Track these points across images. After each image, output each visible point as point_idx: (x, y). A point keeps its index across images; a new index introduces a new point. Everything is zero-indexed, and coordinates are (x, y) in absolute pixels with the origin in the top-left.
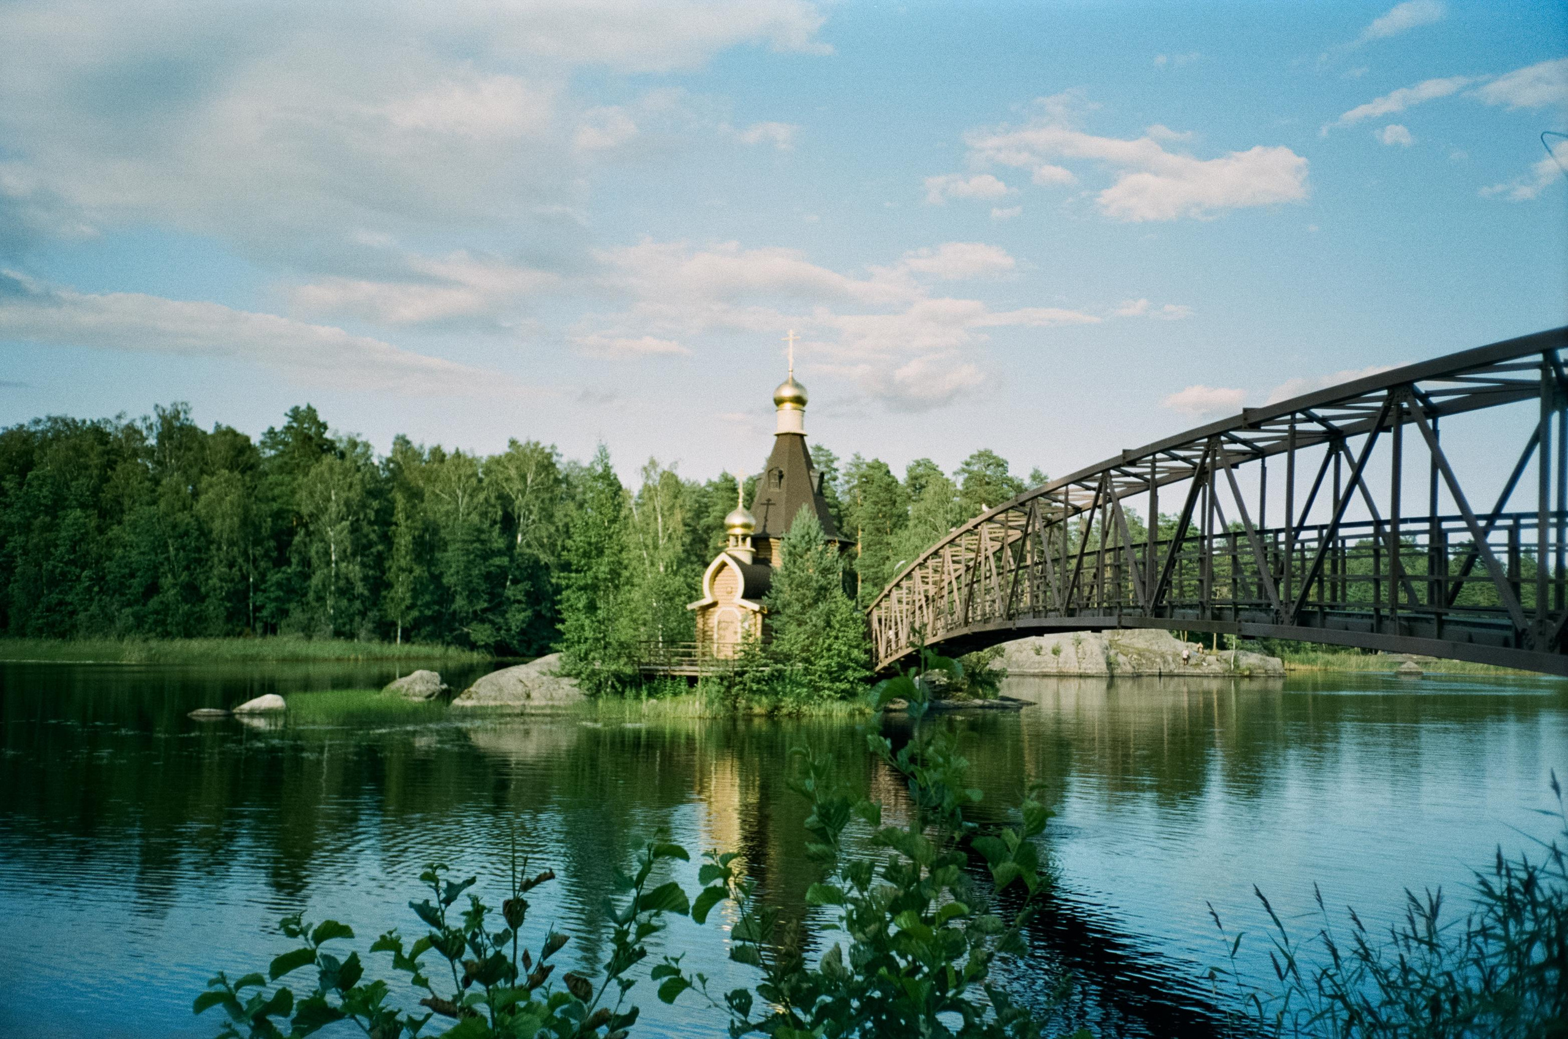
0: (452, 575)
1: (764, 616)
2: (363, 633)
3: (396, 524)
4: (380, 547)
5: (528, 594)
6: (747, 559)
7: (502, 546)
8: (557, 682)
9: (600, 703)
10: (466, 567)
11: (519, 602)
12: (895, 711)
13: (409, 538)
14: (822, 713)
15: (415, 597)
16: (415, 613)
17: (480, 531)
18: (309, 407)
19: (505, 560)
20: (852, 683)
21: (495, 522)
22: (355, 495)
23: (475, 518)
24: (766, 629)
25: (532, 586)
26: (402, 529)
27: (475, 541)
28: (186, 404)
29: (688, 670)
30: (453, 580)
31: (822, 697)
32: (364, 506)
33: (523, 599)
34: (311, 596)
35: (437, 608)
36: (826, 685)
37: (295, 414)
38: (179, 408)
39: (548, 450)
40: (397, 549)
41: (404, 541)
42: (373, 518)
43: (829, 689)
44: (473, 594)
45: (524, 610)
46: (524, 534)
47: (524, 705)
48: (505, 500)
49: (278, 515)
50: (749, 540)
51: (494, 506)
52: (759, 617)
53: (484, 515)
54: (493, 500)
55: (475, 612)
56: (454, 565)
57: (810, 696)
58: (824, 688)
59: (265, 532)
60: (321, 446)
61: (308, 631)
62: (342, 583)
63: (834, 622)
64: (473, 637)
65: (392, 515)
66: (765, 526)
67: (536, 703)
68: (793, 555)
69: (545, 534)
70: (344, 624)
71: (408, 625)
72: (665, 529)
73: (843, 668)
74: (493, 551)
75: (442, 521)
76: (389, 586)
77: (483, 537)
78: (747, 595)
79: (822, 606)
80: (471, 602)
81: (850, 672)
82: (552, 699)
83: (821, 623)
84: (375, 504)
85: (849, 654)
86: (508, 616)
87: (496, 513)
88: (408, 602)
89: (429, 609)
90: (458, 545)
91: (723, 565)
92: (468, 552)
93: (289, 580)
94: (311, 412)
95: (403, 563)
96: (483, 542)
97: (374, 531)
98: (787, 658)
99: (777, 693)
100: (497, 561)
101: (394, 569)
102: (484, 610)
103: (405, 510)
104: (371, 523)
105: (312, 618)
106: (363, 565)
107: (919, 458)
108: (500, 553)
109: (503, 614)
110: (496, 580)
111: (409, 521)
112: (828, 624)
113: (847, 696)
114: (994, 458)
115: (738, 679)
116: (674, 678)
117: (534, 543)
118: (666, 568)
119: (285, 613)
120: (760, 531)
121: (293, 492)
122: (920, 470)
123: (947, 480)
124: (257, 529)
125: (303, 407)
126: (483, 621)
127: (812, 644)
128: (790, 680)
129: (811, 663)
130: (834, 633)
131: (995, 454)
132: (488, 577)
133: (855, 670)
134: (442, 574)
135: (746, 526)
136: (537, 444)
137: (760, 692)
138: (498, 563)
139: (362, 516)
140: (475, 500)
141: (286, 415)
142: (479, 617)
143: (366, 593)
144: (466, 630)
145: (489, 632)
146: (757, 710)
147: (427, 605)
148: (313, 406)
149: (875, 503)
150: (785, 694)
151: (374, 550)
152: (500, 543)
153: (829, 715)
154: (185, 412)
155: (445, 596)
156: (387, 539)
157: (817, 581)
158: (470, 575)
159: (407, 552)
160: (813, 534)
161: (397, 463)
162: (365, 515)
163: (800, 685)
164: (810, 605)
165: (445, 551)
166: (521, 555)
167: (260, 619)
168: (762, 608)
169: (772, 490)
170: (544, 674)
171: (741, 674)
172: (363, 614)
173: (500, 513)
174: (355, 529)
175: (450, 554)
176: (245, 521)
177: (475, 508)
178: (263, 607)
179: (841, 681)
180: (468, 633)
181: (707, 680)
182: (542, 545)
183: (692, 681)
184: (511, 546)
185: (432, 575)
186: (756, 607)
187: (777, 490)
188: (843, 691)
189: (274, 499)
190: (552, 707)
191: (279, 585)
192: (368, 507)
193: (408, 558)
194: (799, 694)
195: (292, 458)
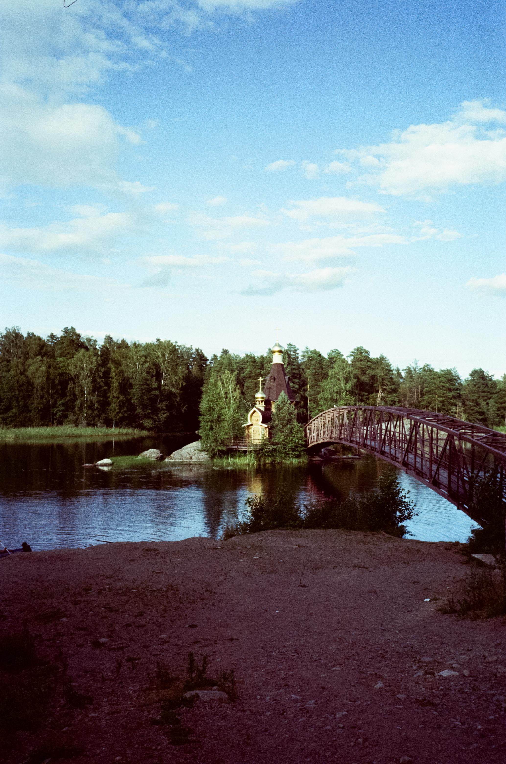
0: (135, 399)
1: (269, 429)
2: (99, 424)
3: (111, 378)
4: (105, 388)
5: (167, 406)
6: (263, 409)
7: (156, 386)
8: (201, 453)
9: (215, 460)
10: (141, 396)
11: (164, 409)
12: (315, 460)
13: (117, 384)
14: (289, 462)
15: (120, 409)
16: (121, 415)
17: (147, 380)
18: (72, 328)
19: (157, 393)
20: (299, 452)
21: (152, 376)
22: (94, 366)
23: (144, 374)
24: (270, 434)
25: (169, 403)
26: (114, 380)
27: (145, 385)
28: (18, 327)
29: (244, 448)
30: (136, 401)
31: (289, 457)
32: (97, 370)
33: (165, 408)
34: (76, 409)
35: (129, 413)
36: (291, 453)
37: (66, 331)
38: (16, 328)
39: (174, 344)
40: (112, 389)
41: (115, 385)
42: (101, 376)
43: (292, 454)
44: (144, 407)
45: (166, 413)
46: (165, 380)
47: (190, 461)
48: (156, 365)
49: (61, 375)
50: (263, 402)
51: (152, 369)
52: (267, 429)
53: (148, 373)
54: (152, 367)
55: (145, 414)
56: (136, 395)
57: (285, 457)
58: (290, 454)
59: (57, 382)
60: (78, 344)
61: (76, 423)
62: (89, 403)
63: (293, 431)
64: (145, 424)
65: (110, 374)
66: (269, 397)
67: (194, 460)
68: (279, 408)
69: (174, 380)
70: (91, 420)
71: (118, 420)
72: (233, 396)
73: (296, 447)
74: (152, 389)
75: (130, 376)
76: (109, 404)
77: (148, 382)
78: (263, 422)
79: (289, 426)
80: (143, 410)
81: (299, 448)
82: (199, 459)
83: (289, 432)
84: (103, 370)
85: (298, 442)
86: (159, 415)
87: (153, 372)
88: (117, 410)
89: (126, 413)
90: (138, 386)
91: (255, 412)
92: (142, 390)
93: (67, 402)
94: (73, 329)
95: (115, 394)
96: (148, 385)
97: (102, 381)
98: (277, 444)
99: (274, 456)
100: (154, 393)
101: (111, 397)
102: (148, 413)
103: (115, 372)
104: (101, 378)
105: (78, 418)
106: (98, 396)
107: (333, 349)
108: (155, 389)
109: (157, 415)
110: (153, 400)
111: (117, 377)
112: (291, 432)
113: (298, 456)
114: (364, 350)
115: (261, 452)
116: (239, 451)
117: (170, 384)
118: (234, 410)
119: (66, 416)
120: (267, 398)
121: (68, 365)
122: (333, 354)
123: (344, 359)
124: (53, 381)
125: (70, 327)
126: (149, 418)
127: (286, 439)
128: (279, 452)
129: (286, 446)
130: (293, 435)
131: (364, 348)
132: (150, 399)
133: (300, 447)
134: (131, 398)
135: (263, 398)
136: (169, 341)
137: (268, 456)
138: (155, 393)
139: (97, 375)
140: (144, 367)
141: (62, 331)
142: (147, 417)
143: (99, 407)
144: (141, 422)
145: (151, 422)
146: (267, 462)
147: (125, 412)
148: (74, 327)
149: (315, 369)
150: (277, 456)
151: (102, 389)
152: (155, 385)
153: (292, 463)
154: (18, 330)
155: (133, 408)
156: (108, 384)
157: (287, 418)
158: (143, 399)
159: (116, 390)
160: (286, 401)
161: (107, 349)
162: (99, 374)
163: (282, 453)
164: (285, 426)
165: (132, 389)
166: (164, 389)
167: (56, 419)
168: (268, 426)
169: (271, 384)
170: (195, 450)
171: (262, 449)
172: (99, 416)
173: (155, 372)
174: (94, 381)
175: (134, 390)
176: (48, 379)
177: (144, 370)
178: (56, 413)
179: (296, 451)
180: (142, 423)
181: (251, 452)
182: (173, 385)
183: (245, 452)
184: (160, 386)
185: (127, 399)
186: (266, 426)
187: (273, 384)
188: (297, 454)
189: (60, 368)
190: (199, 461)
191: (63, 404)
192: (100, 371)
193: (117, 392)
194: (282, 456)
195: (66, 350)
